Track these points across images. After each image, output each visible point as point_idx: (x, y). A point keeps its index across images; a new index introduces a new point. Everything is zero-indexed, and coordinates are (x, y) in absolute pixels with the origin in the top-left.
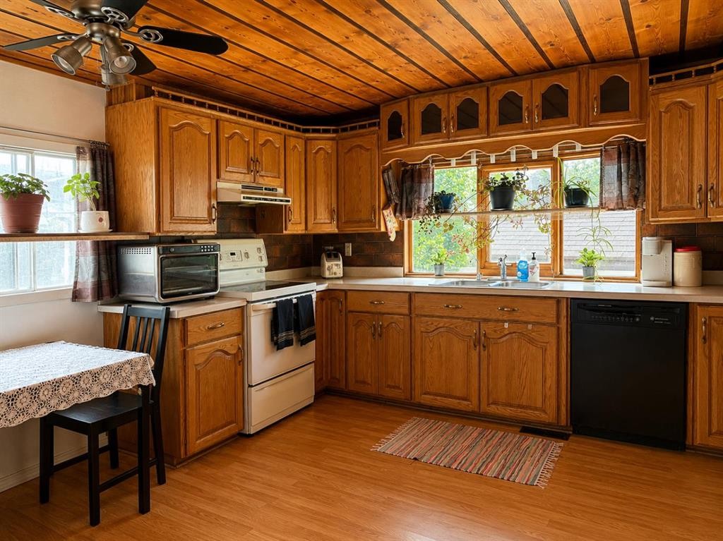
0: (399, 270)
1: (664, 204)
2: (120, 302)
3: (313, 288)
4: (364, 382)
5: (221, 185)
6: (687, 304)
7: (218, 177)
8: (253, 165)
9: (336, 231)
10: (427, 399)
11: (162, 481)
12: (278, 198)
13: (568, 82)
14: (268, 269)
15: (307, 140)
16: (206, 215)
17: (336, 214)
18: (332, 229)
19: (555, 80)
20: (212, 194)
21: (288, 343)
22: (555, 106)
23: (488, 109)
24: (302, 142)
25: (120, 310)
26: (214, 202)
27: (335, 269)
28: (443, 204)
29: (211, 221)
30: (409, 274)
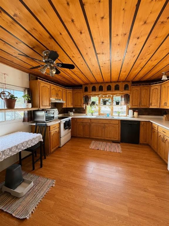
0: (85, 114)
1: (133, 105)
2: (34, 123)
3: (70, 118)
4: (81, 135)
5: (51, 99)
6: (140, 121)
7: (51, 97)
8: (57, 95)
9: (73, 107)
10: (94, 137)
11: (45, 158)
12: (61, 101)
13: (120, 84)
14: (58, 114)
15: (66, 90)
16: (49, 105)
17: (72, 104)
18: (72, 107)
19: (117, 84)
20: (50, 100)
21: (67, 128)
22: (117, 88)
23: (105, 88)
24: (65, 91)
25: (35, 124)
26: (50, 102)
27: (72, 114)
28: (93, 103)
29: (50, 106)
30: (86, 115)
